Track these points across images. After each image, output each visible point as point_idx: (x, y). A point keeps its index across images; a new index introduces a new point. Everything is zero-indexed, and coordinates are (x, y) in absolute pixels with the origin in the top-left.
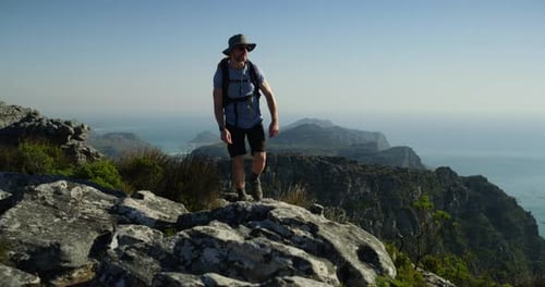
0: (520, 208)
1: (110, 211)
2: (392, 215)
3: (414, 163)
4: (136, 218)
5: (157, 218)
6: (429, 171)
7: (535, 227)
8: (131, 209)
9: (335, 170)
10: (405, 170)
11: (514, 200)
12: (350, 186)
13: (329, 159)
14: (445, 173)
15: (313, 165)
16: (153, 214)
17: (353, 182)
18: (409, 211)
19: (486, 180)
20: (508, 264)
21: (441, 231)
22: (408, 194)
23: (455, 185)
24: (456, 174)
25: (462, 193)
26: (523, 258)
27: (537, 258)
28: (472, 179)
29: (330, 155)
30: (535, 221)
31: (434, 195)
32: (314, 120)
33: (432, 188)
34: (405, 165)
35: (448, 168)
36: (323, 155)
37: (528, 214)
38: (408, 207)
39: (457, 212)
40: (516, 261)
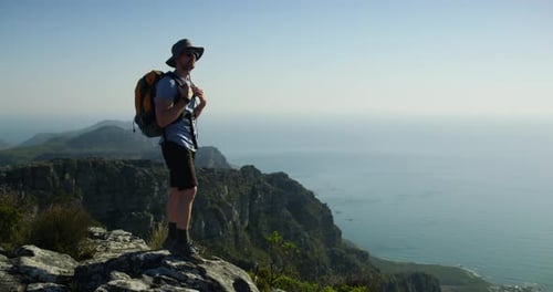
0: (317, 200)
1: (10, 272)
2: (200, 216)
3: (220, 163)
4: (38, 276)
5: (58, 273)
6: (235, 171)
7: (330, 218)
8: (31, 268)
9: (140, 173)
10: (212, 170)
11: (312, 193)
12: (157, 189)
13: (134, 162)
14: (249, 171)
15: (117, 169)
16: (53, 270)
17: (160, 185)
18: (216, 211)
19: (287, 176)
20: (309, 253)
21: (248, 229)
22: (215, 194)
23: (259, 182)
24: (259, 172)
25: (265, 190)
26: (322, 247)
27: (334, 245)
28: (274, 175)
29: (135, 158)
30: (330, 211)
31: (241, 194)
32: (116, 121)
33: (237, 186)
34: (211, 165)
35: (252, 166)
36: (127, 158)
37: (325, 206)
38: (216, 206)
39: (262, 208)
40: (316, 250)
